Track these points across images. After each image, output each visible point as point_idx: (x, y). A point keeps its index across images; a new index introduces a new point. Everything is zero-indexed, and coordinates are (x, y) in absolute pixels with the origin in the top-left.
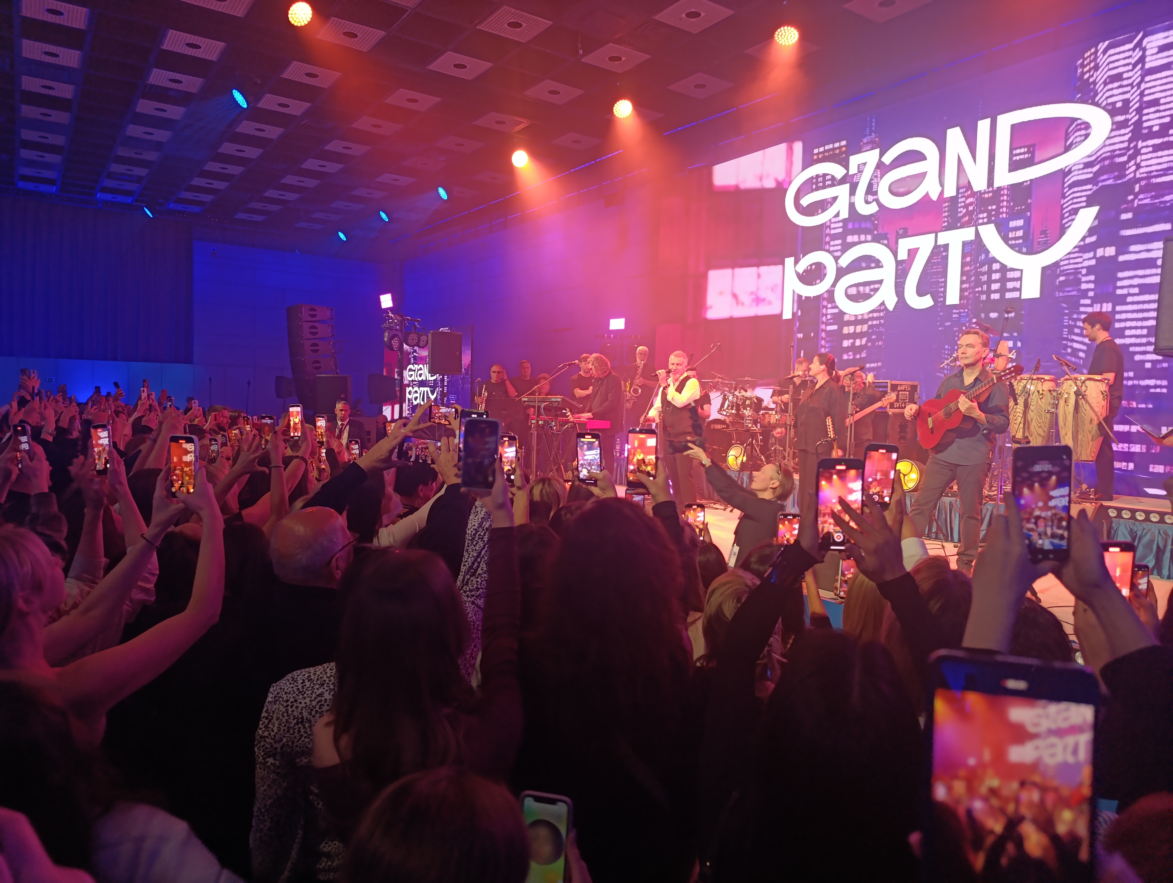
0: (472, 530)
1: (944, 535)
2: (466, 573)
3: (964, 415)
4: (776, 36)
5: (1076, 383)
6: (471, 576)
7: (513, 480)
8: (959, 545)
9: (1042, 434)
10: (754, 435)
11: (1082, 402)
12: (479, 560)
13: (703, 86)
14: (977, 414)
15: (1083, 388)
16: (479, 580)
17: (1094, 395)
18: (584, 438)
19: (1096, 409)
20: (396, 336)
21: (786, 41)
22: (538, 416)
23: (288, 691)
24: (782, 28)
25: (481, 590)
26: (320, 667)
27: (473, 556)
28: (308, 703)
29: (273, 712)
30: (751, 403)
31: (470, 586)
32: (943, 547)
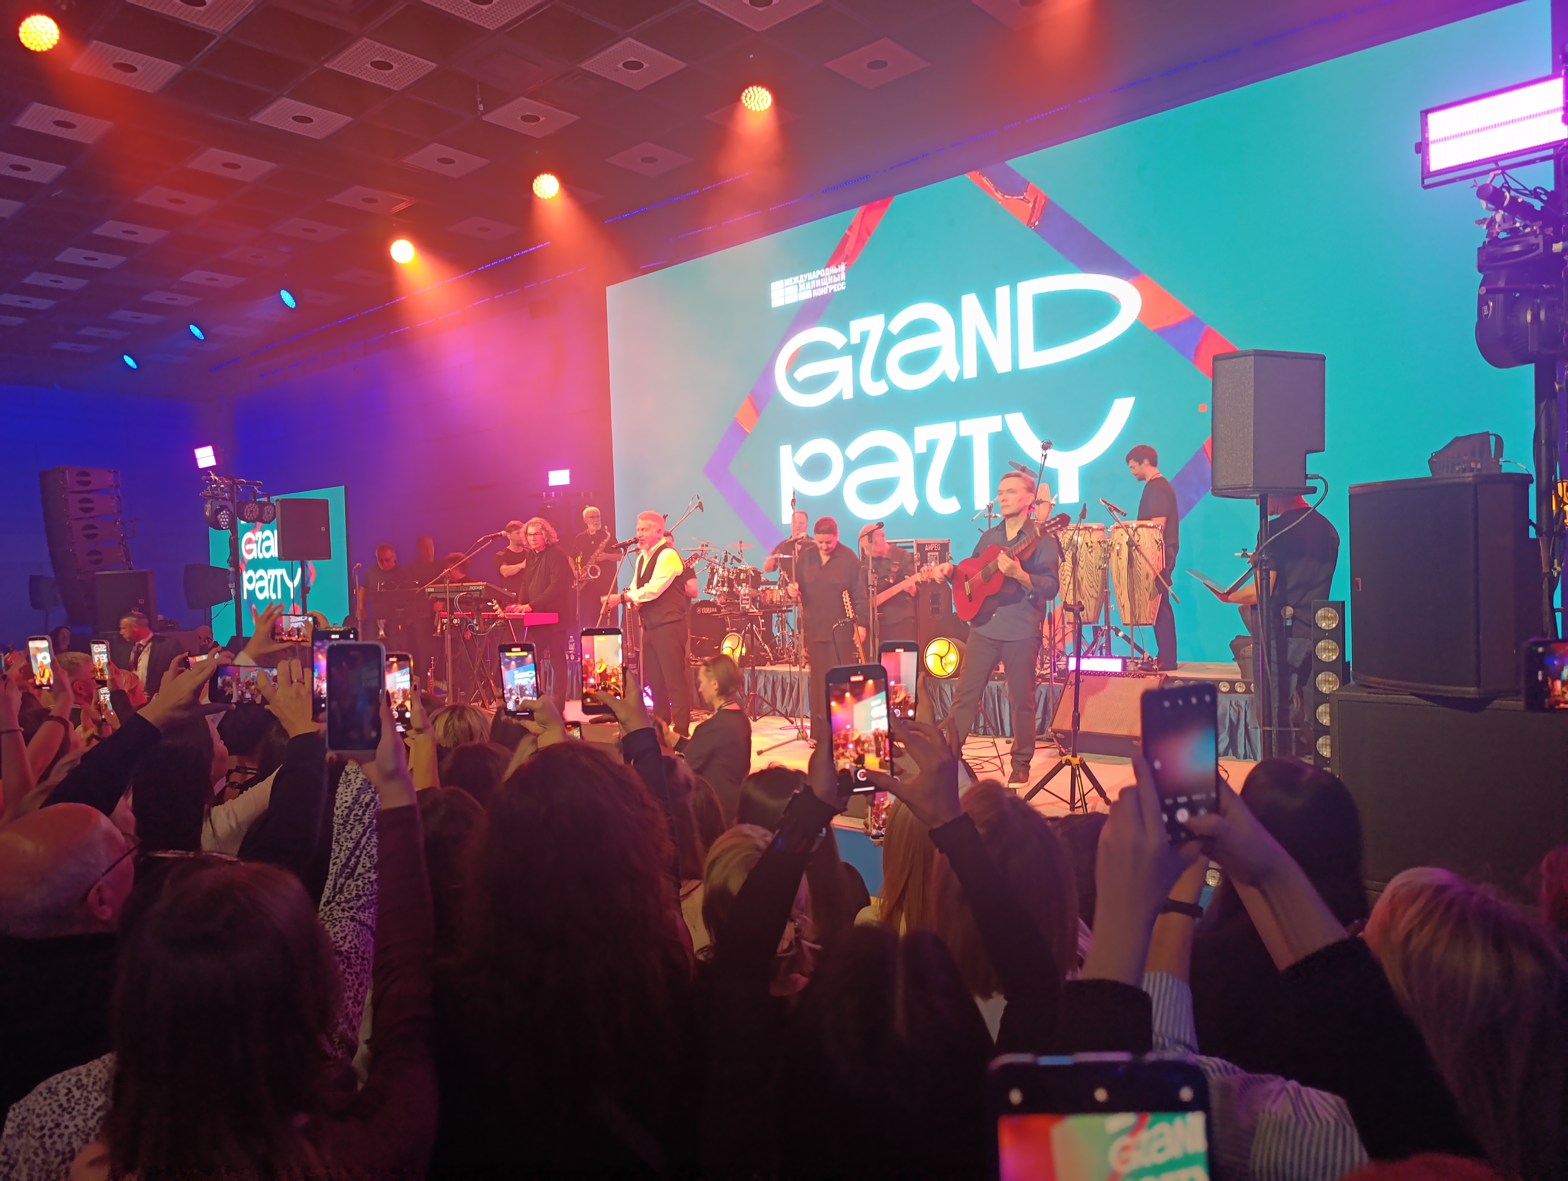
0: (343, 808)
1: (993, 729)
2: (338, 876)
3: (1006, 577)
4: (743, 98)
5: (1127, 532)
6: (347, 879)
7: (409, 719)
8: (1012, 740)
9: (1095, 595)
10: (753, 619)
11: (1136, 554)
12: (357, 853)
13: (653, 160)
14: (1021, 574)
15: (1136, 536)
16: (359, 883)
17: (1148, 544)
18: (511, 651)
19: (1152, 562)
20: (223, 508)
21: (757, 105)
22: (451, 613)
23: (42, 1112)
24: (750, 89)
25: (364, 898)
26: (96, 1062)
27: (348, 848)
28: (81, 1124)
29: (18, 1151)
30: (747, 576)
31: (346, 894)
32: (995, 744)
